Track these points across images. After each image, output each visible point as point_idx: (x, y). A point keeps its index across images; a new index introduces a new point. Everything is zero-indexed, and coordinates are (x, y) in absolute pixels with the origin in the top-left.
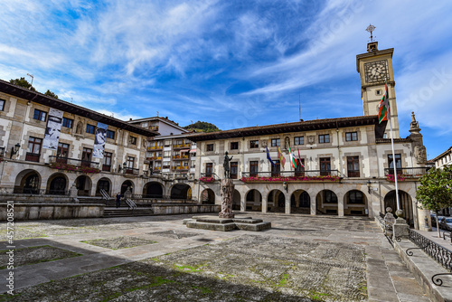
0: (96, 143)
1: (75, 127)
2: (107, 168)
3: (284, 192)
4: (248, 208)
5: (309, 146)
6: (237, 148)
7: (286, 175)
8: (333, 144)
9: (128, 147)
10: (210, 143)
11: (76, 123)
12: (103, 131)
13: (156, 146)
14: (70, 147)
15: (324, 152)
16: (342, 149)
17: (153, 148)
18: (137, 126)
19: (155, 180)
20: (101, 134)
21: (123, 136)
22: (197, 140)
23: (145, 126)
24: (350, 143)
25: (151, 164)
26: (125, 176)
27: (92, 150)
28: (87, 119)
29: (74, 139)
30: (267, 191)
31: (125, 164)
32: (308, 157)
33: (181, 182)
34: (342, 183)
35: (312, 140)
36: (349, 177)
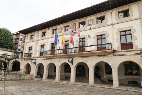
3: (70, 64)
5: (89, 27)
8: (108, 23)
10: (32, 34)
15: (100, 31)
16: (115, 26)
24: (123, 19)
30: (60, 64)
33: (16, 60)
34: (115, 55)
35: (91, 23)
36: (122, 49)
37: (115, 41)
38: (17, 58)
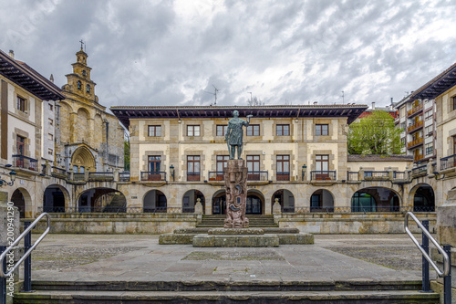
9: (313, 142)
21: (302, 128)
26: (313, 184)
38: (422, 176)
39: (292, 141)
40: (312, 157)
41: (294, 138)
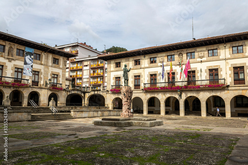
0: (26, 63)
1: (7, 51)
2: (35, 83)
3: (178, 98)
4: (150, 112)
5: (200, 60)
6: (139, 64)
7: (180, 84)
8: (221, 57)
9: (52, 67)
10: (118, 61)
11: (7, 48)
12: (31, 54)
13: (77, 67)
14: (4, 67)
15: (213, 64)
16: (228, 61)
17: (75, 68)
18: (61, 50)
19: (76, 92)
20: (29, 56)
21: (47, 58)
22: (107, 59)
23: (67, 50)
24: (236, 55)
25: (73, 80)
26: (51, 90)
27: (22, 69)
28: (16, 45)
29: (6, 61)
30: (165, 98)
31: (50, 80)
32: (199, 69)
33: (96, 92)
34: (228, 90)
35: (202, 55)
36: (235, 84)
37: (228, 76)
39: (42, 64)
40: (51, 75)
41: (43, 63)
